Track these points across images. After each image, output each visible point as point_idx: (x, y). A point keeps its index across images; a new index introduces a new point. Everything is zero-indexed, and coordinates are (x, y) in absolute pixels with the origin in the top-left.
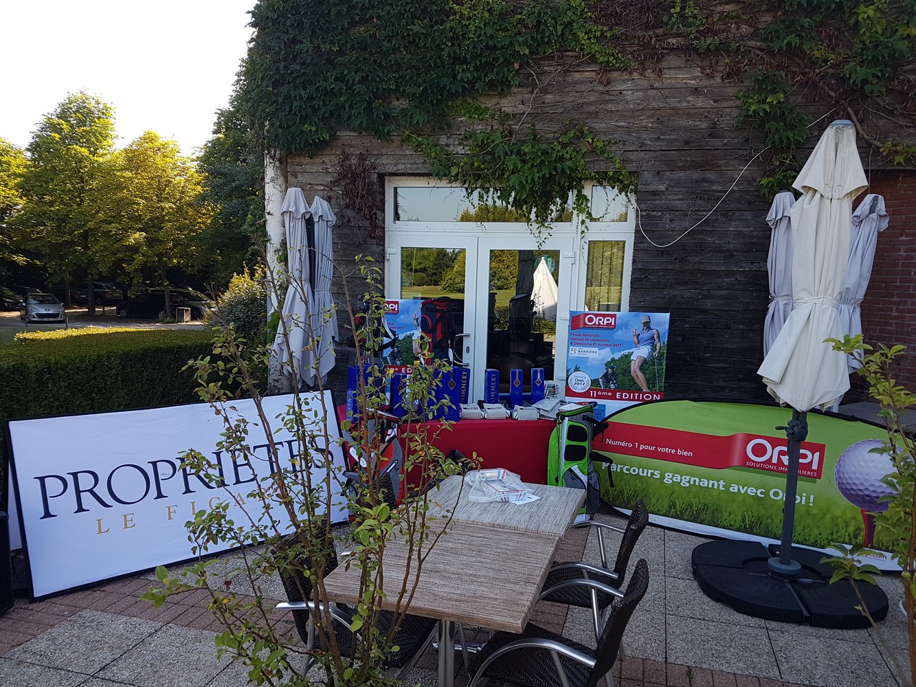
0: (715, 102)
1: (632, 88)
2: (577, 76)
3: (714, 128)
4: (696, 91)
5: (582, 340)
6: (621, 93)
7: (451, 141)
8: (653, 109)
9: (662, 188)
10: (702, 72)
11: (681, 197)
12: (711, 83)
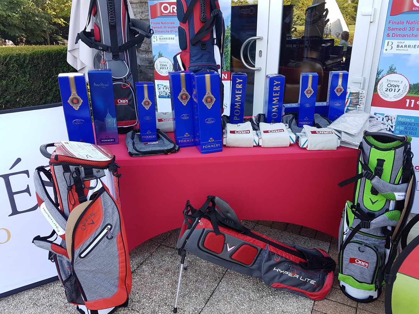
5: (405, 29)
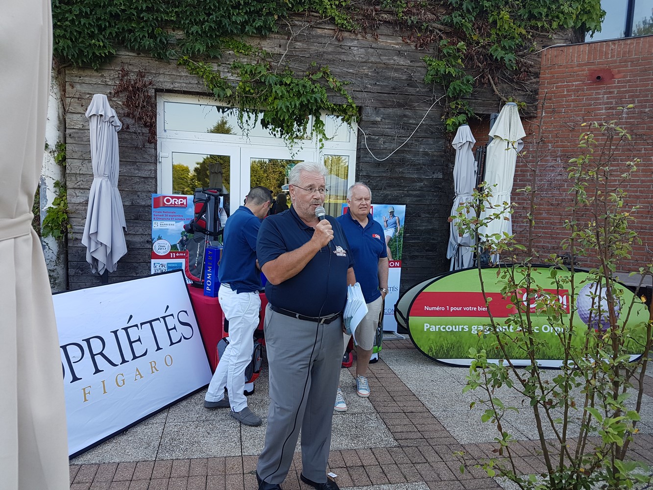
0: (411, 62)
1: (357, 45)
2: (319, 31)
3: (411, 80)
4: (399, 53)
6: (350, 48)
7: (221, 68)
8: (372, 62)
9: (379, 119)
10: (403, 41)
11: (390, 126)
12: (409, 48)
